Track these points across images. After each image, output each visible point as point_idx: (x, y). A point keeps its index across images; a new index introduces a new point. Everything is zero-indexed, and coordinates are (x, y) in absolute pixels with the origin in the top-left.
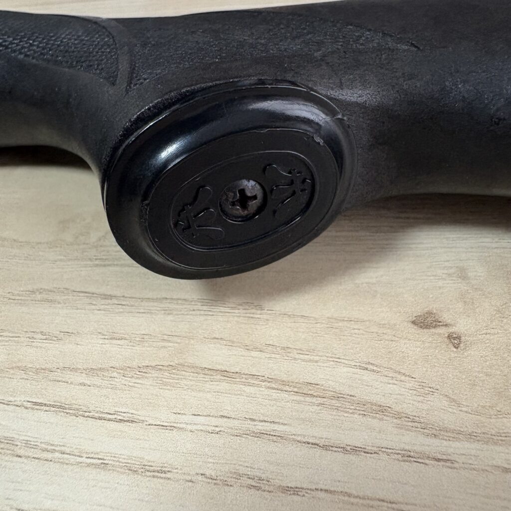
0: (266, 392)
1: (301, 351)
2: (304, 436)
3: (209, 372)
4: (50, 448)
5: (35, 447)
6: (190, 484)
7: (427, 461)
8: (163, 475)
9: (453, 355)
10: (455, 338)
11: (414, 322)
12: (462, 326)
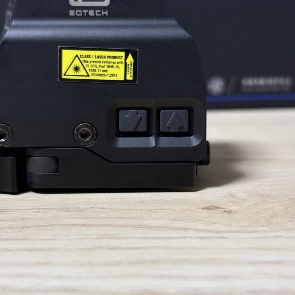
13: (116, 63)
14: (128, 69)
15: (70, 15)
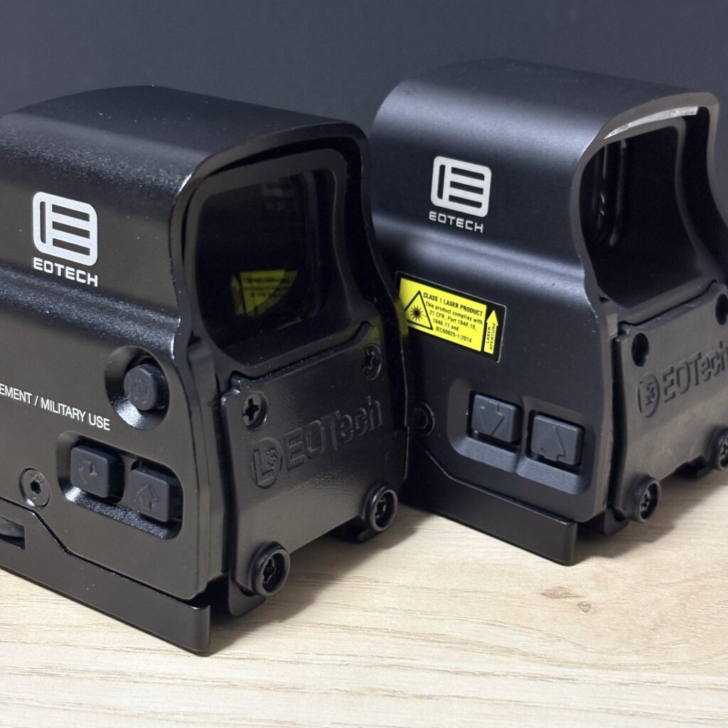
0: (392, 640)
1: (424, 613)
2: (434, 666)
3: (327, 627)
4: (168, 677)
5: (151, 676)
6: (326, 695)
7: (551, 680)
8: (296, 690)
9: (581, 616)
10: (584, 606)
11: (543, 594)
12: (593, 597)
13: (473, 320)
14: (489, 335)
15: (430, 218)
